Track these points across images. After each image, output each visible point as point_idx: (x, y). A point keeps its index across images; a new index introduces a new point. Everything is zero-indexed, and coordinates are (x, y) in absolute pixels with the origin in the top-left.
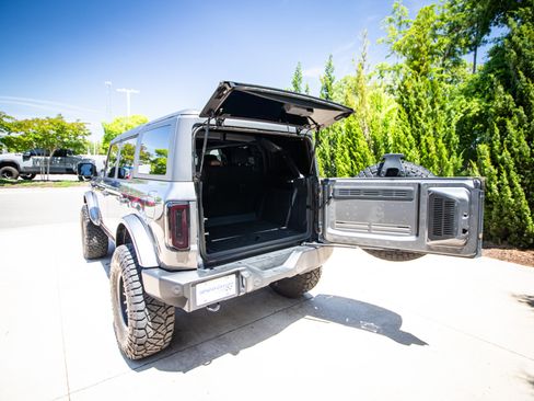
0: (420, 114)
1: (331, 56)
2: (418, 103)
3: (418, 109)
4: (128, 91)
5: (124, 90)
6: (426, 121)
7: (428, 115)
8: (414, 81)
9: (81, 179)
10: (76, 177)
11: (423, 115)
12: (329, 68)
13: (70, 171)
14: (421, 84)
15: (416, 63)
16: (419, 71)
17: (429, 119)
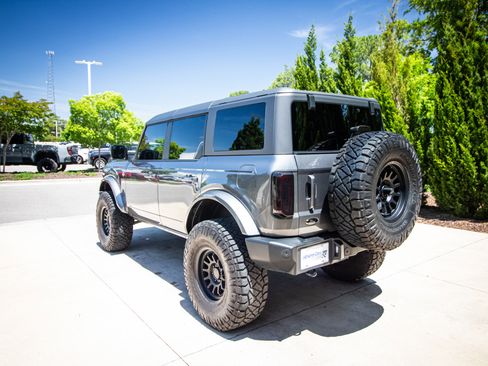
0: (467, 83)
1: (351, 18)
2: (464, 70)
3: (464, 78)
4: (89, 64)
5: (84, 62)
6: (475, 91)
7: (475, 84)
8: (458, 44)
9: (40, 171)
10: (34, 169)
11: (471, 84)
12: (349, 32)
13: (27, 161)
14: (468, 48)
15: (459, 23)
16: (464, 33)
17: (478, 88)
